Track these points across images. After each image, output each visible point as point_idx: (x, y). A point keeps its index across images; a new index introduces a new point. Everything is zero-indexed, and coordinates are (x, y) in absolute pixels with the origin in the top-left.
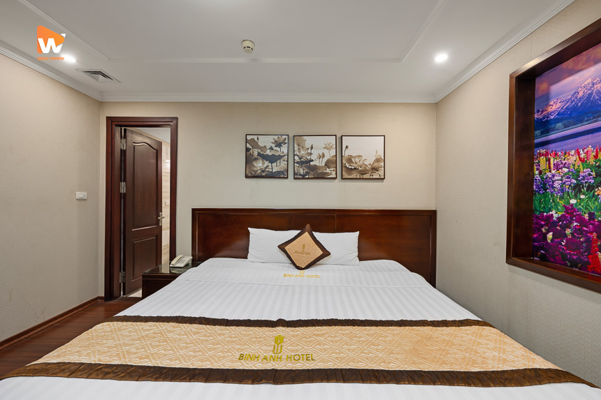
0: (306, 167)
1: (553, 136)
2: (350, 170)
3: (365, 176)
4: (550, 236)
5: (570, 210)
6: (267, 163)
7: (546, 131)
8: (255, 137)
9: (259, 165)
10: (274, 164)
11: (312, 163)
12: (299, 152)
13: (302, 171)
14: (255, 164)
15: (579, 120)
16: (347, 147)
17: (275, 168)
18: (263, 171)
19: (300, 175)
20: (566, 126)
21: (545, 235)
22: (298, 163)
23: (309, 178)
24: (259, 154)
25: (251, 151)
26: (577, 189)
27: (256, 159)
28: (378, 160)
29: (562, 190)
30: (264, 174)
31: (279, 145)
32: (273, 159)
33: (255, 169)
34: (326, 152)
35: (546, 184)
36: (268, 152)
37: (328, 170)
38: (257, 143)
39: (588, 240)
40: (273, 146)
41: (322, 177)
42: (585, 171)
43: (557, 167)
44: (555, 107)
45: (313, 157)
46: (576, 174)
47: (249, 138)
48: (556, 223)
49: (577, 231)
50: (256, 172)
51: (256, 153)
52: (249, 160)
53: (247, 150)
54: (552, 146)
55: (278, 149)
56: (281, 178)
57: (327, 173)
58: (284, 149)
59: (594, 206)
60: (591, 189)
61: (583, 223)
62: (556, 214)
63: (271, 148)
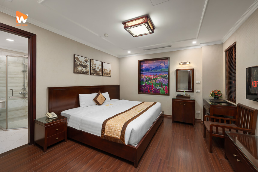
1: (143, 72)
2: (105, 73)
3: (108, 75)
5: (146, 84)
6: (82, 68)
7: (143, 71)
8: (78, 57)
9: (80, 68)
11: (96, 70)
12: (92, 65)
13: (93, 72)
14: (78, 67)
15: (147, 71)
16: (104, 66)
17: (85, 70)
18: (81, 71)
19: (93, 74)
20: (145, 71)
21: (142, 88)
22: (92, 69)
23: (95, 75)
24: (80, 64)
25: (77, 62)
26: (147, 81)
27: (78, 66)
28: (110, 71)
29: (145, 81)
30: (81, 72)
31: (86, 62)
32: (84, 67)
33: (78, 70)
34: (99, 66)
35: (142, 80)
36: (83, 64)
37: (100, 73)
38: (79, 59)
39: (148, 88)
41: (98, 75)
42: (148, 78)
43: (144, 77)
44: (144, 68)
45: (96, 68)
47: (75, 56)
49: (147, 87)
50: (78, 71)
51: (78, 63)
52: (75, 66)
53: (75, 61)
54: (143, 74)
55: (86, 63)
56: (87, 74)
57: (99, 74)
58: (88, 63)
59: (148, 83)
60: (148, 81)
61: (147, 86)
62: (144, 85)
63: (84, 62)
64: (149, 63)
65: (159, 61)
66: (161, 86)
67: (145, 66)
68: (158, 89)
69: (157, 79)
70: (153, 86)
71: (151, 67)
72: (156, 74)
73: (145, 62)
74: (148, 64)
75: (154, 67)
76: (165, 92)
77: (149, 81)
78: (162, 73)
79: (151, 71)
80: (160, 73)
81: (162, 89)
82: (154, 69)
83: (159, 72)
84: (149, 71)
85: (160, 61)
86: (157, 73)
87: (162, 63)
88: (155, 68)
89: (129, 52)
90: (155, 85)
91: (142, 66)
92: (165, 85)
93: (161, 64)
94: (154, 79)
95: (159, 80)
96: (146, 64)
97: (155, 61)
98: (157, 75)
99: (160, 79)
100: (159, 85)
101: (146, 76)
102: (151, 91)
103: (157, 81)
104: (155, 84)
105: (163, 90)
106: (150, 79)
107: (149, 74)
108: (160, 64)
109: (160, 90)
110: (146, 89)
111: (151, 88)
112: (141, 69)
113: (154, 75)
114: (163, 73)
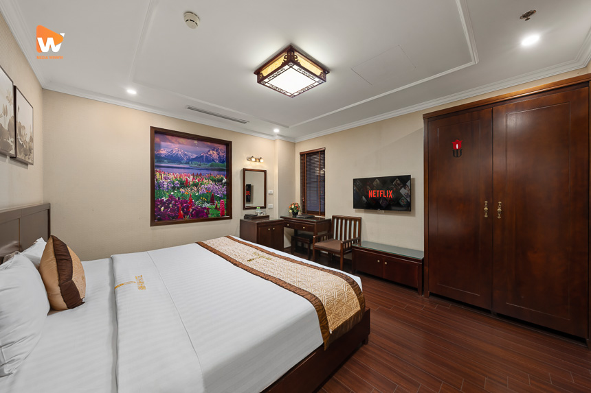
1: (163, 165)
4: (162, 209)
5: (171, 197)
7: (161, 162)
15: (174, 162)
20: (169, 162)
21: (160, 209)
26: (174, 188)
28: (31, 139)
29: (168, 188)
35: (160, 185)
37: (10, 141)
39: (178, 208)
42: (176, 182)
43: (165, 178)
44: (163, 152)
46: (173, 183)
48: (165, 203)
49: (174, 205)
59: (179, 195)
60: (178, 188)
61: (176, 201)
62: (165, 199)
64: (179, 143)
65: (205, 143)
66: (212, 201)
67: (169, 147)
68: (205, 208)
69: (201, 184)
70: (191, 201)
71: (186, 155)
72: (199, 172)
73: (169, 137)
74: (178, 145)
75: (195, 156)
76: (219, 212)
77: (181, 190)
78: (212, 172)
79: (187, 163)
80: (209, 172)
81: (214, 206)
82: (193, 159)
83: (207, 169)
84: (180, 163)
85: (209, 143)
86: (203, 172)
87: (213, 150)
88: (197, 157)
89: (132, 92)
90: (198, 198)
91: (160, 146)
92: (220, 198)
93: (211, 152)
94: (195, 185)
95: (206, 186)
96: (170, 142)
97: (196, 142)
98: (201, 174)
99: (208, 184)
100: (207, 197)
101: (171, 176)
102: (186, 213)
103: (203, 190)
104: (196, 196)
105: (216, 208)
106: (184, 184)
107: (182, 170)
108: (209, 151)
109: (208, 209)
110: (172, 210)
111: (188, 208)
112: (156, 155)
113: (193, 175)
114: (216, 172)
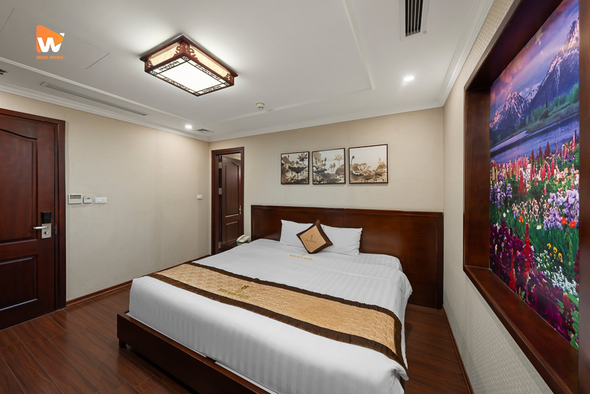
0: (321, 175)
2: (356, 176)
3: (369, 181)
5: (503, 224)
6: (294, 173)
8: (287, 155)
9: (290, 175)
10: (299, 174)
11: (326, 172)
12: (317, 164)
13: (318, 179)
14: (287, 174)
15: (506, 134)
16: (353, 157)
17: (300, 176)
18: (292, 180)
19: (317, 181)
20: (501, 139)
22: (315, 172)
23: (323, 184)
24: (289, 167)
25: (284, 166)
26: (506, 203)
27: (287, 171)
28: (381, 167)
29: (500, 203)
30: (292, 182)
31: (302, 160)
32: (298, 170)
33: (287, 178)
34: (336, 162)
35: (494, 196)
36: (295, 166)
37: (338, 177)
38: (288, 160)
40: (299, 160)
41: (333, 182)
42: (509, 186)
43: (499, 179)
44: (497, 118)
45: (326, 167)
46: (505, 188)
47: (283, 156)
48: (498, 236)
50: (287, 180)
51: (287, 167)
52: (283, 172)
53: (282, 165)
55: (301, 162)
56: (303, 184)
57: (337, 180)
58: (306, 162)
59: (512, 222)
60: (511, 203)
62: (498, 227)
63: (297, 163)
70: (529, 246)
71: (521, 101)
77: (514, 207)
79: (523, 124)
82: (533, 105)
84: (513, 132)
94: (536, 194)
98: (546, 152)
100: (563, 248)
103: (552, 213)
104: (537, 234)
106: (519, 192)
110: (504, 258)
